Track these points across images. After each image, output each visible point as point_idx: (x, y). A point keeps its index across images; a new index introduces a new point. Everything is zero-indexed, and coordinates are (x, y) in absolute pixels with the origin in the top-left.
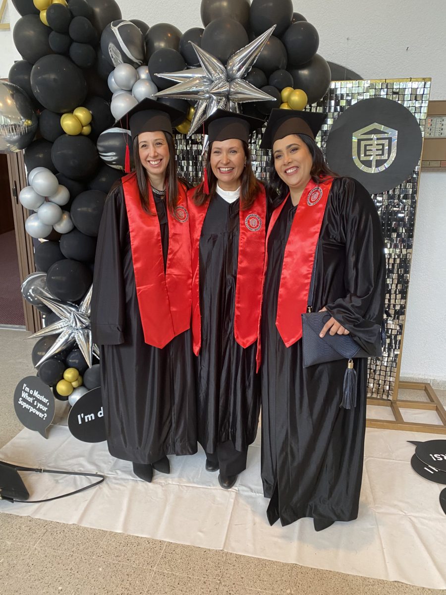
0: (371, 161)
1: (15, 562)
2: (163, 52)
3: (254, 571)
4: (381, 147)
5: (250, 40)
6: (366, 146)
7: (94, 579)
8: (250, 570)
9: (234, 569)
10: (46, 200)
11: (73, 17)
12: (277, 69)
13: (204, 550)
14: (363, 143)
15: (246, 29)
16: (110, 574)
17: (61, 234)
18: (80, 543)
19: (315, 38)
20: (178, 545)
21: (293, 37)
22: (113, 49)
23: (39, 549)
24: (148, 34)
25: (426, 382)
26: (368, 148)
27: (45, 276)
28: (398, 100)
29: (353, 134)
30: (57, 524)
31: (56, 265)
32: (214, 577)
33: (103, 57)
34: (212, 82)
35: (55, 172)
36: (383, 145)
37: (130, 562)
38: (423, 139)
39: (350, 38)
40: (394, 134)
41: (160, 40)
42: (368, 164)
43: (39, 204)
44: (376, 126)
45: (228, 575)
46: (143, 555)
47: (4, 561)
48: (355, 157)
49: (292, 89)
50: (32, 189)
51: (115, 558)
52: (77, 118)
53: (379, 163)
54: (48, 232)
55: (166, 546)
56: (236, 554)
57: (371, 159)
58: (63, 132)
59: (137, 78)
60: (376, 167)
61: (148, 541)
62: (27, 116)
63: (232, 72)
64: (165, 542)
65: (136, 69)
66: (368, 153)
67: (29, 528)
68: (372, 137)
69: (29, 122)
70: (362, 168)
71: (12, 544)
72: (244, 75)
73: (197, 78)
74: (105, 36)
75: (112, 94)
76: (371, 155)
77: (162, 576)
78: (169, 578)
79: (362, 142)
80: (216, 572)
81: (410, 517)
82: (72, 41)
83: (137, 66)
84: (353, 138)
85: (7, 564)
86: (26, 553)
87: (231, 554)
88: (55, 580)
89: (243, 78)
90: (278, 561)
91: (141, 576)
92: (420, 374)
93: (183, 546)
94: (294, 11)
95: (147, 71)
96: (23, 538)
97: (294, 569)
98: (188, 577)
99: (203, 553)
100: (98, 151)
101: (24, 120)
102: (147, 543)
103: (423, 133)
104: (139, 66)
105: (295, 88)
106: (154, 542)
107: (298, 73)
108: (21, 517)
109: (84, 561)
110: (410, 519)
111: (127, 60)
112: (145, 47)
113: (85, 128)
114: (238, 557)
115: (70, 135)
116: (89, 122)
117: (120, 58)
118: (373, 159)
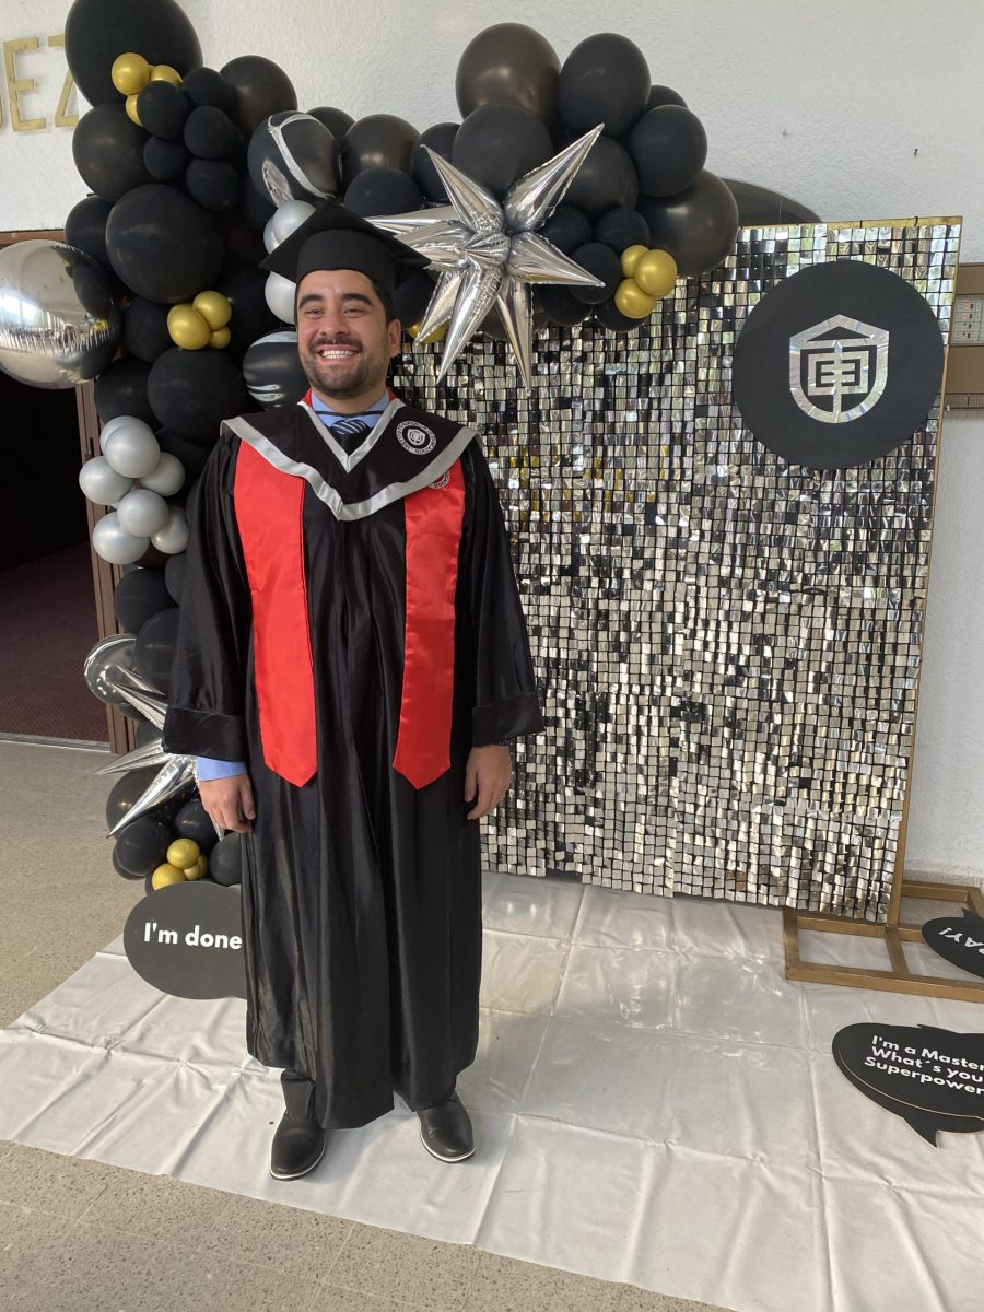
0: (832, 396)
1: (34, 1251)
2: (378, 174)
3: (538, 1296)
4: (852, 367)
5: (557, 147)
6: (819, 364)
7: (192, 1297)
8: (527, 1293)
9: (492, 1290)
10: (135, 484)
11: (192, 106)
12: (615, 207)
13: (434, 1245)
14: (813, 359)
16: (228, 1286)
17: (166, 557)
18: (172, 1216)
19: (699, 141)
20: (377, 1232)
21: (649, 140)
22: (271, 173)
23: (87, 1225)
25: (971, 884)
26: (824, 368)
27: (132, 642)
28: (889, 267)
29: (792, 339)
30: (131, 1174)
31: (158, 619)
32: (449, 1305)
33: (253, 188)
34: (473, 232)
35: (153, 424)
36: (857, 362)
37: (274, 1263)
38: (946, 350)
39: (789, 132)
40: (880, 338)
41: (372, 150)
42: (825, 403)
43: (120, 494)
44: (840, 321)
45: (479, 1303)
46: (302, 1249)
47: (12, 1248)
48: (795, 390)
49: (646, 249)
50: (106, 462)
51: (243, 1253)
52: (200, 314)
53: (850, 402)
54: (138, 551)
55: (354, 1231)
56: (502, 1257)
57: (832, 393)
58: (171, 344)
60: (842, 410)
61: (317, 1219)
62: (98, 310)
63: (516, 216)
64: (351, 1223)
66: (824, 380)
67: (70, 1179)
68: (833, 345)
69: (104, 324)
70: (813, 412)
71: (32, 1213)
72: (539, 224)
74: (254, 145)
76: (831, 385)
77: (337, 1297)
78: (353, 1303)
79: (810, 356)
80: (454, 1295)
81: (899, 1191)
82: (189, 157)
84: (791, 347)
85: (19, 1255)
86: (58, 1234)
87: (491, 1255)
88: (112, 1294)
89: (539, 230)
90: (592, 1276)
91: (292, 1295)
92: (956, 867)
93: (389, 1233)
94: (653, 84)
96: (56, 1202)
97: (625, 1295)
98: (392, 1302)
99: (430, 1251)
100: (244, 381)
101: (92, 321)
102: (314, 1223)
103: (946, 335)
105: (651, 248)
106: (330, 1221)
107: (665, 212)
108: (58, 1156)
109: (177, 1256)
110: (899, 1195)
111: (300, 194)
112: (340, 167)
113: (216, 334)
114: (505, 1263)
115: (184, 350)
116: (226, 321)
117: (287, 190)
118: (836, 392)
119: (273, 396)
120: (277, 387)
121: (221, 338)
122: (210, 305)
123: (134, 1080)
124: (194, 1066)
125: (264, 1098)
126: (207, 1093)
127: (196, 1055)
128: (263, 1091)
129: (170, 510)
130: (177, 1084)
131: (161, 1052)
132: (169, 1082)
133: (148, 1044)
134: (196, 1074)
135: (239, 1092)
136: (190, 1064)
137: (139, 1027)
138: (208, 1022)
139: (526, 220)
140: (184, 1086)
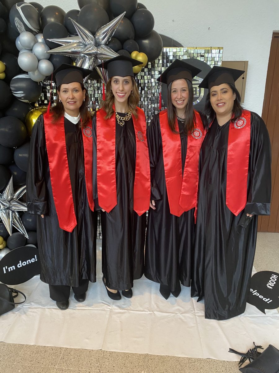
2: (53, 24)
4: (194, 89)
5: (110, 19)
8: (119, 361)
9: (108, 362)
12: (128, 39)
13: (89, 351)
15: (107, 13)
18: (5, 354)
19: (152, 20)
20: (71, 349)
21: (138, 19)
22: (17, 21)
24: (42, 12)
28: (204, 61)
32: (96, 368)
33: (12, 26)
34: (86, 46)
36: (196, 88)
37: (40, 364)
39: (175, 20)
41: (51, 17)
45: (105, 366)
46: (49, 358)
51: (29, 362)
55: (64, 350)
59: (36, 42)
61: (52, 348)
63: (99, 40)
64: (63, 348)
65: (35, 35)
72: (106, 43)
73: (76, 43)
74: (12, 12)
75: (19, 51)
77: (61, 371)
80: (97, 365)
83: (35, 34)
87: (107, 351)
90: (137, 353)
93: (75, 350)
94: (138, 2)
95: (43, 37)
99: (88, 353)
100: (11, 90)
102: (52, 350)
104: (37, 33)
105: (139, 52)
106: (56, 348)
107: (142, 42)
111: (28, 29)
112: (41, 22)
114: (111, 353)
116: (4, 71)
117: (23, 28)
119: (21, 95)
120: (22, 92)
121: (2, 76)
139: (102, 41)
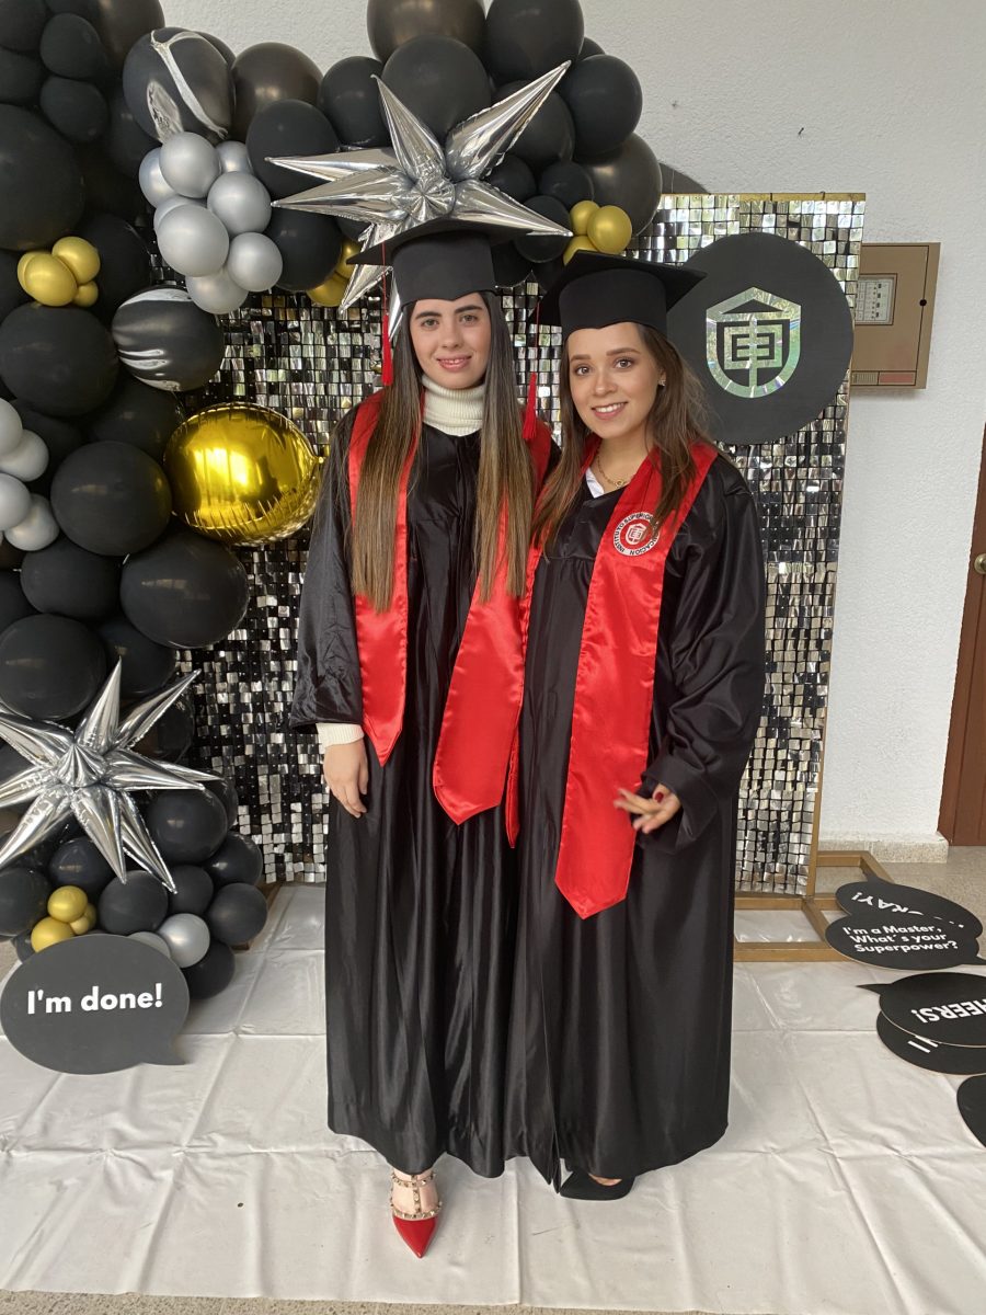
0: (748, 370)
4: (766, 341)
12: (556, 160)
14: (728, 333)
21: (586, 89)
22: (157, 96)
25: (861, 848)
26: (740, 342)
28: (799, 240)
29: (708, 311)
36: (771, 336)
38: (854, 326)
40: (792, 312)
41: (265, 84)
42: (741, 377)
44: (754, 294)
48: (712, 364)
49: (595, 205)
52: (64, 264)
53: (765, 376)
57: (747, 367)
59: (219, 171)
60: (758, 385)
63: (459, 164)
65: (215, 146)
66: (740, 353)
68: (747, 319)
70: (729, 385)
72: (486, 171)
75: (154, 209)
76: (747, 359)
79: (726, 329)
81: (910, 1159)
82: (46, 74)
83: (216, 141)
84: (708, 320)
89: (483, 178)
95: (242, 155)
100: (117, 346)
103: (853, 311)
104: (223, 141)
105: (600, 204)
110: (911, 1162)
111: (192, 125)
112: (235, 98)
113: (82, 289)
115: (44, 306)
116: (93, 276)
117: (176, 119)
118: (751, 367)
119: (155, 364)
120: (162, 352)
121: (88, 294)
122: (75, 254)
123: (51, 1183)
124: (123, 1153)
125: (221, 1176)
126: (151, 1184)
127: (121, 1140)
128: (218, 1169)
129: (32, 498)
130: (108, 1176)
131: (77, 1144)
132: (98, 1178)
133: (57, 1135)
134: (127, 1162)
135: (188, 1175)
136: (117, 1152)
137: (37, 1117)
138: (123, 1099)
139: (470, 167)
140: (118, 1180)
